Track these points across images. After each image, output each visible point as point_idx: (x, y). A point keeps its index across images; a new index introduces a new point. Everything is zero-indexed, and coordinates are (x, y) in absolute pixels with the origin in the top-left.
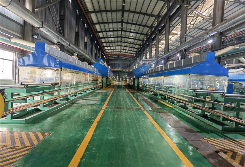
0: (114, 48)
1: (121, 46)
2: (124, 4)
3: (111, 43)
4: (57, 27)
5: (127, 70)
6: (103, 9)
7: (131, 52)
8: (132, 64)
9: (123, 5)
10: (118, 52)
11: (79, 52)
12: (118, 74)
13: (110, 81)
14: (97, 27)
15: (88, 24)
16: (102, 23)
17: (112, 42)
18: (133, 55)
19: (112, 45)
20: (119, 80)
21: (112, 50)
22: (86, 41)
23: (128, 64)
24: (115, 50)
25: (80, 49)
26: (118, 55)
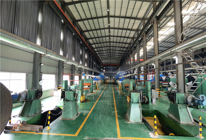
20: (111, 79)
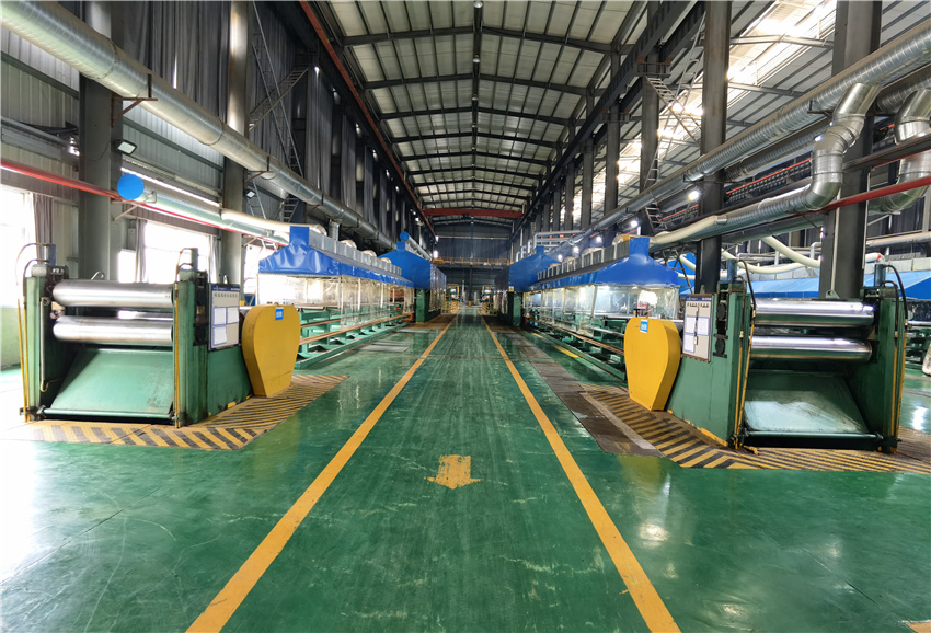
0: (451, 187)
1: (474, 181)
2: (477, 61)
3: (439, 174)
4: (288, 152)
5: (498, 264)
6: (412, 73)
7: (511, 200)
8: (514, 241)
9: (475, 64)
10: (464, 200)
11: (345, 218)
12: (467, 278)
13: (438, 303)
14: (394, 126)
15: (365, 125)
16: (408, 114)
17: (441, 170)
18: (516, 209)
19: (443, 177)
21: (445, 197)
22: (359, 177)
23: (502, 243)
24: (453, 196)
25: (343, 205)
26: (465, 212)
